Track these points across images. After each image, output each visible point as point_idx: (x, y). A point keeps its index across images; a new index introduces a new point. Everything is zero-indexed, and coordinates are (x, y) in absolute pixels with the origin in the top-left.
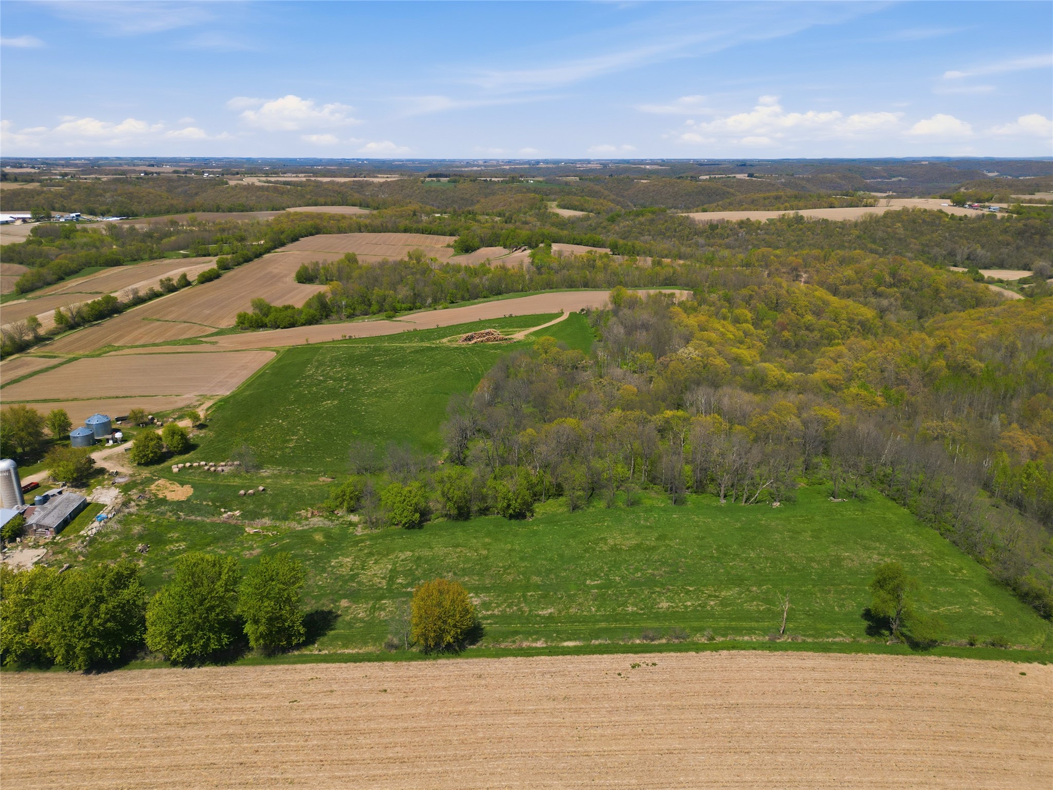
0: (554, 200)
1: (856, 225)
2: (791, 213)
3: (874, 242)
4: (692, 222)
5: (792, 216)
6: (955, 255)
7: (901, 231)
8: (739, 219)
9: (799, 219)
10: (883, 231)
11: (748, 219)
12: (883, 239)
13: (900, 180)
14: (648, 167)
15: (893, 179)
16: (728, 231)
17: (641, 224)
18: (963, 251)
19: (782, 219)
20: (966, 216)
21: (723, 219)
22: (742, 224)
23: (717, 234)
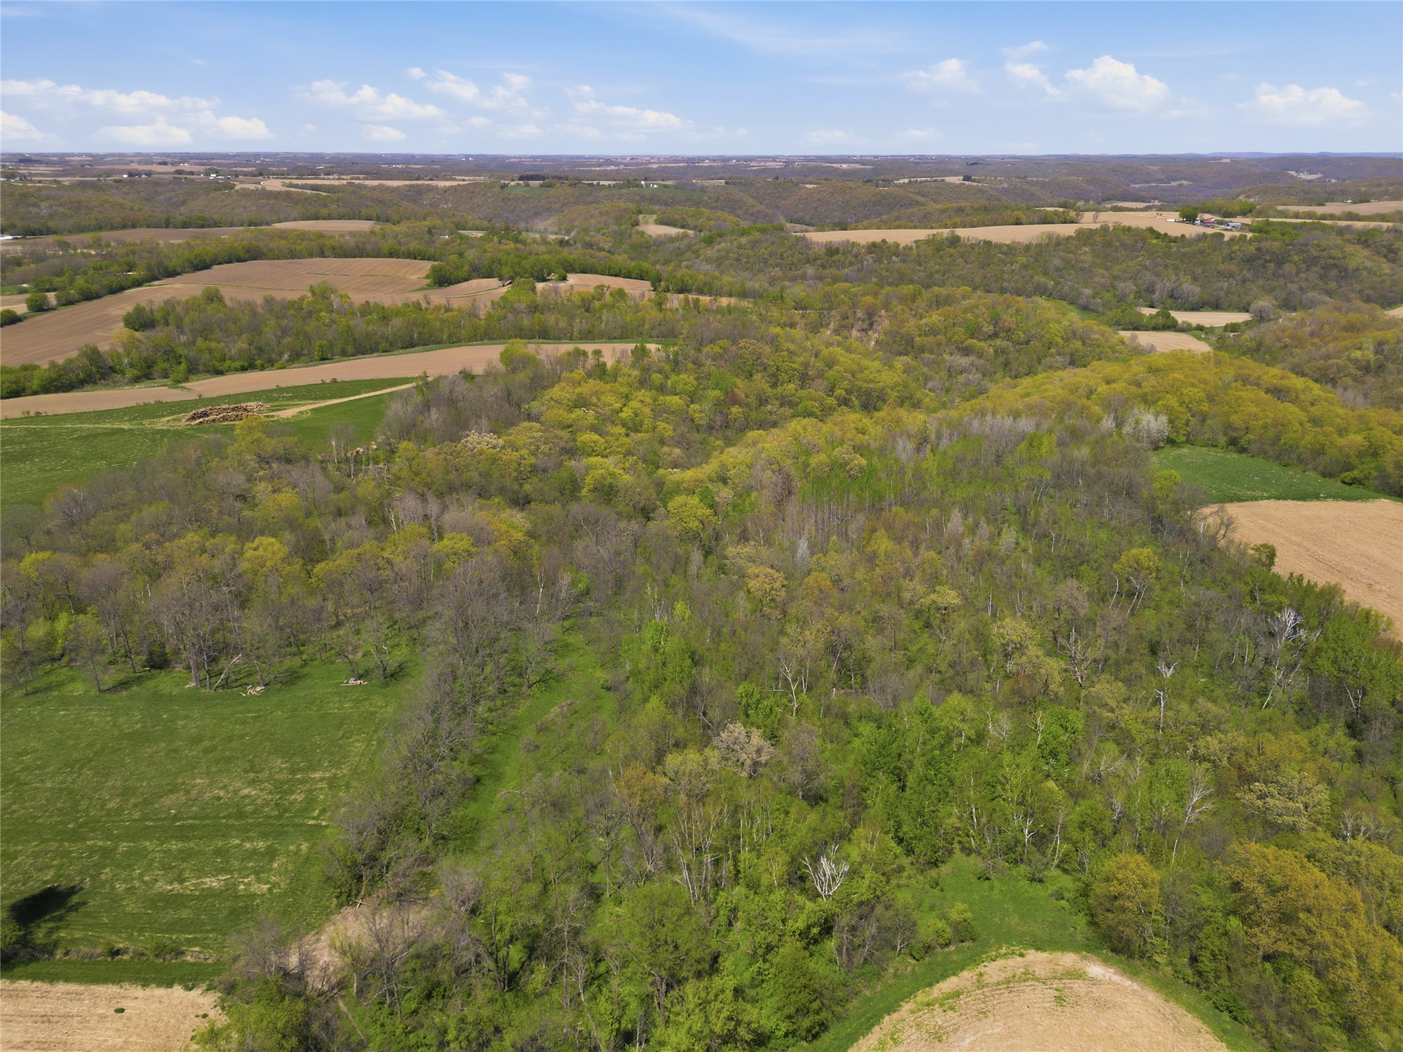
0: (652, 213)
1: (1027, 248)
2: (946, 232)
3: (1046, 274)
4: (808, 245)
5: (945, 235)
6: (1153, 292)
7: (1088, 258)
8: (870, 241)
9: (955, 241)
10: (1062, 258)
11: (884, 241)
12: (1057, 269)
13: (1181, 185)
14: (845, 166)
15: (1173, 184)
16: (851, 258)
17: (740, 247)
18: (1164, 285)
19: (929, 242)
20: (1183, 236)
21: (848, 241)
22: (873, 248)
23: (834, 262)
